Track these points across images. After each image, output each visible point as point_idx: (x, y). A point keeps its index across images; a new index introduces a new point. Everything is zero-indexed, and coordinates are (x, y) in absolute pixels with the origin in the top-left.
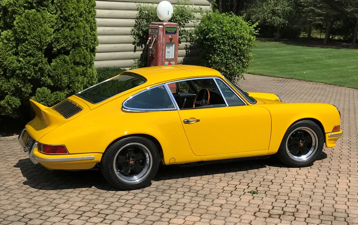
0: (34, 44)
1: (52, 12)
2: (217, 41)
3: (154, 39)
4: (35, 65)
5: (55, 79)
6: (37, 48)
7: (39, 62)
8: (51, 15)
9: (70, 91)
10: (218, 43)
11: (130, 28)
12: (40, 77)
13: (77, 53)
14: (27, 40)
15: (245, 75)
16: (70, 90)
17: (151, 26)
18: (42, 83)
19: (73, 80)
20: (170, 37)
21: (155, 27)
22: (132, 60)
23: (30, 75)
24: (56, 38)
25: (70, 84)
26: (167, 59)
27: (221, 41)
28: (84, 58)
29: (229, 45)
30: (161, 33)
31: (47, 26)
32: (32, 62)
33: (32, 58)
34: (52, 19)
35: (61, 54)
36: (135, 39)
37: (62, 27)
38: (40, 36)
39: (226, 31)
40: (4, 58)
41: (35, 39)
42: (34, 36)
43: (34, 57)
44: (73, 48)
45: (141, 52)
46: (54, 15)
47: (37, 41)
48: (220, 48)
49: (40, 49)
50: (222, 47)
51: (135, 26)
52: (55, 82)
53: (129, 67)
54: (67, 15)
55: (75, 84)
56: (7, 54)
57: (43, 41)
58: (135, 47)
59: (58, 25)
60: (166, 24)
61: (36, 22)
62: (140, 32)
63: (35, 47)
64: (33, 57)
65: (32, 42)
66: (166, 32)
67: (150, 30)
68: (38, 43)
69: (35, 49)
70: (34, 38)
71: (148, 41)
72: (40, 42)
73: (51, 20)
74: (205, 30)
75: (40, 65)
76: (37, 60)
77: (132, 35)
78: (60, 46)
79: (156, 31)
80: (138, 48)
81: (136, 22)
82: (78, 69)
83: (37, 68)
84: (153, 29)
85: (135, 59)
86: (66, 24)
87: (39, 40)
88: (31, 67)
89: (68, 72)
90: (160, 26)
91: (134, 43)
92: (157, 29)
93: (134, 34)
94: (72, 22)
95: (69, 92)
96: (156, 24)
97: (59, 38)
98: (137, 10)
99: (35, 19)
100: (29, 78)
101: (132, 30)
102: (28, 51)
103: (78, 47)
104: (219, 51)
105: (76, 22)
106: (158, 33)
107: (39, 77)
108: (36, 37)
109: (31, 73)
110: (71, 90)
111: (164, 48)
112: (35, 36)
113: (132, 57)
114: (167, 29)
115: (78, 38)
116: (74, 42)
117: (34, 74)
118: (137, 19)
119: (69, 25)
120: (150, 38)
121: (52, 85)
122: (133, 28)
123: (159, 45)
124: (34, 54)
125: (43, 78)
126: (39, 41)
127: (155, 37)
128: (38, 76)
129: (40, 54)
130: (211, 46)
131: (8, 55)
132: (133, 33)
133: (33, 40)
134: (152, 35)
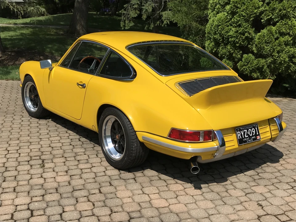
0: (242, 16)
4: (242, 34)
5: (258, 47)
6: (245, 19)
7: (246, 32)
14: (237, 13)
23: (238, 43)
32: (240, 32)
40: (222, 28)
41: (244, 12)
49: (248, 21)
52: (258, 50)
56: (225, 24)
57: (249, 13)
65: (242, 14)
69: (244, 21)
75: (246, 34)
76: (244, 30)
83: (244, 37)
88: (239, 35)
100: (237, 45)
102: (238, 22)
107: (246, 45)
108: (245, 10)
109: (239, 41)
117: (241, 41)
121: (256, 52)
124: (242, 25)
125: (249, 46)
126: (246, 14)
129: (246, 25)
131: (225, 26)
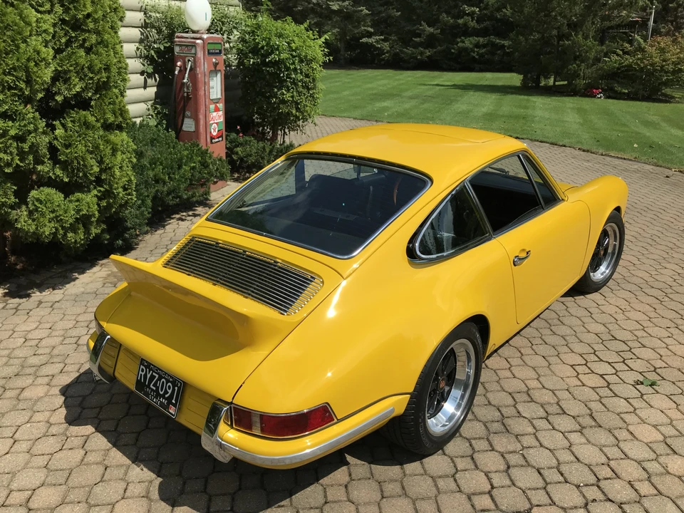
0: (10, 88)
1: (41, 9)
2: (285, 66)
3: (189, 66)
4: (20, 139)
5: (72, 167)
6: (19, 97)
7: (30, 132)
8: (39, 15)
9: (102, 189)
10: (288, 69)
11: (133, 44)
12: (34, 165)
13: (107, 103)
15: (317, 119)
16: (102, 187)
17: (179, 42)
18: (34, 177)
19: (107, 164)
20: (214, 60)
21: (189, 42)
22: (143, 104)
23: (8, 164)
24: (60, 72)
25: (101, 174)
26: (212, 100)
27: (292, 67)
28: (121, 115)
29: (301, 73)
30: (200, 54)
31: (35, 42)
32: (12, 132)
33: (10, 123)
34: (45, 26)
35: (72, 107)
36: (144, 65)
37: (68, 43)
38: (27, 70)
39: (297, 48)
41: (13, 75)
42: (11, 68)
43: (16, 120)
44: (96, 93)
45: (155, 89)
46: (47, 17)
47: (21, 79)
48: (290, 78)
49: (27, 100)
50: (293, 76)
51: (141, 41)
52: (71, 174)
53: (140, 117)
54: (81, 16)
55: (114, 172)
57: (35, 80)
58: (146, 81)
59: (58, 40)
60: (207, 38)
61: (8, 33)
62: (152, 52)
63: (14, 95)
64: (13, 120)
65: (7, 82)
66: (209, 53)
67: (177, 49)
68: (23, 85)
69: (16, 101)
70: (9, 74)
71: (178, 69)
72: (29, 82)
73: (44, 29)
74: (263, 47)
75: (32, 139)
76: (25, 126)
77: (137, 57)
78: (71, 89)
79: (191, 49)
80: (149, 81)
81: (142, 34)
82: (112, 137)
83: (26, 147)
84: (183, 47)
85: (147, 101)
86: (76, 37)
87: (24, 77)
88: (11, 144)
89: (97, 147)
90: (198, 41)
91: (142, 73)
92: (193, 46)
93: (141, 57)
94: (89, 31)
95: (100, 191)
96: (187, 38)
97: (66, 72)
98: (140, 11)
99: (8, 25)
100: (9, 171)
101: (138, 49)
103: (106, 90)
104: (290, 82)
105: (98, 33)
106: (195, 54)
107: (31, 167)
108: (15, 71)
109: (12, 159)
110: (105, 186)
111: (206, 80)
112: (14, 69)
113: (143, 98)
114: (211, 47)
115: (107, 69)
116: (99, 80)
117: (19, 160)
118: (141, 27)
119: (84, 40)
120: (179, 64)
121: (66, 180)
122: (137, 44)
123: (200, 76)
124: (14, 112)
125: (39, 168)
126: (24, 81)
127: (189, 60)
128: (30, 164)
129: (30, 112)
130: (275, 76)
132: (139, 53)
133: (9, 78)
134: (183, 59)
